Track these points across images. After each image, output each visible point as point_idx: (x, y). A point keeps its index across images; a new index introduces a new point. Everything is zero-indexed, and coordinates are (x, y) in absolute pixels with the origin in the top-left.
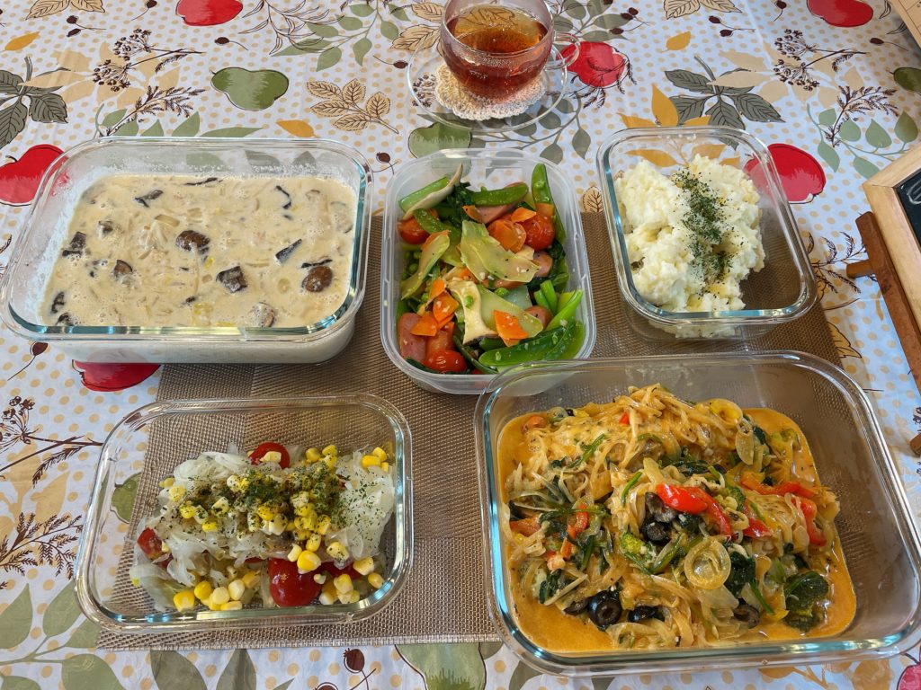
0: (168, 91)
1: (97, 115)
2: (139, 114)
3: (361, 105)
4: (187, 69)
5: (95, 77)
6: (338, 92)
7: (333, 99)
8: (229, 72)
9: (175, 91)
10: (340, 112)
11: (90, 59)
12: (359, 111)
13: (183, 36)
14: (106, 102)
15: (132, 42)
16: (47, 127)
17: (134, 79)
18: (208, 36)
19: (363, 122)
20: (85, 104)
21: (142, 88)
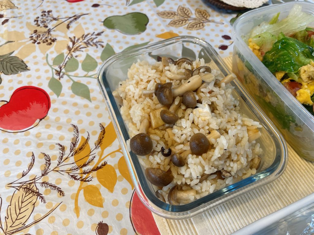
0: (82, 37)
1: (47, 61)
2: (73, 53)
3: (194, 16)
4: (85, 23)
5: (32, 41)
6: (176, 14)
7: (176, 18)
8: (110, 19)
9: (86, 36)
10: (185, 22)
11: (23, 32)
12: (195, 19)
13: (72, 8)
14: (48, 52)
15: (44, 18)
16: (17, 76)
17: (58, 36)
18: (86, 5)
19: (201, 24)
20: (35, 57)
21: (65, 39)
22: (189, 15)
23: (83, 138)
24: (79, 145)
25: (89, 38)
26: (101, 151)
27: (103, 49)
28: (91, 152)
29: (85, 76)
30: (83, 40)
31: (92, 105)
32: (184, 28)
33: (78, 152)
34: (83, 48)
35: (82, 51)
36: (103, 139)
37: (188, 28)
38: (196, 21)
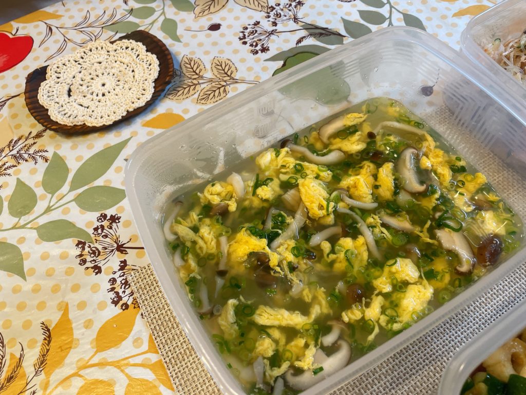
22: (201, 74)
23: (12, 355)
24: (7, 372)
25: (21, 146)
26: (45, 378)
27: (47, 164)
28: (27, 384)
29: (14, 228)
30: (11, 151)
31: (27, 286)
32: (192, 101)
33: (5, 386)
34: (10, 167)
35: (9, 175)
36: (48, 353)
37: (199, 101)
38: (213, 84)
